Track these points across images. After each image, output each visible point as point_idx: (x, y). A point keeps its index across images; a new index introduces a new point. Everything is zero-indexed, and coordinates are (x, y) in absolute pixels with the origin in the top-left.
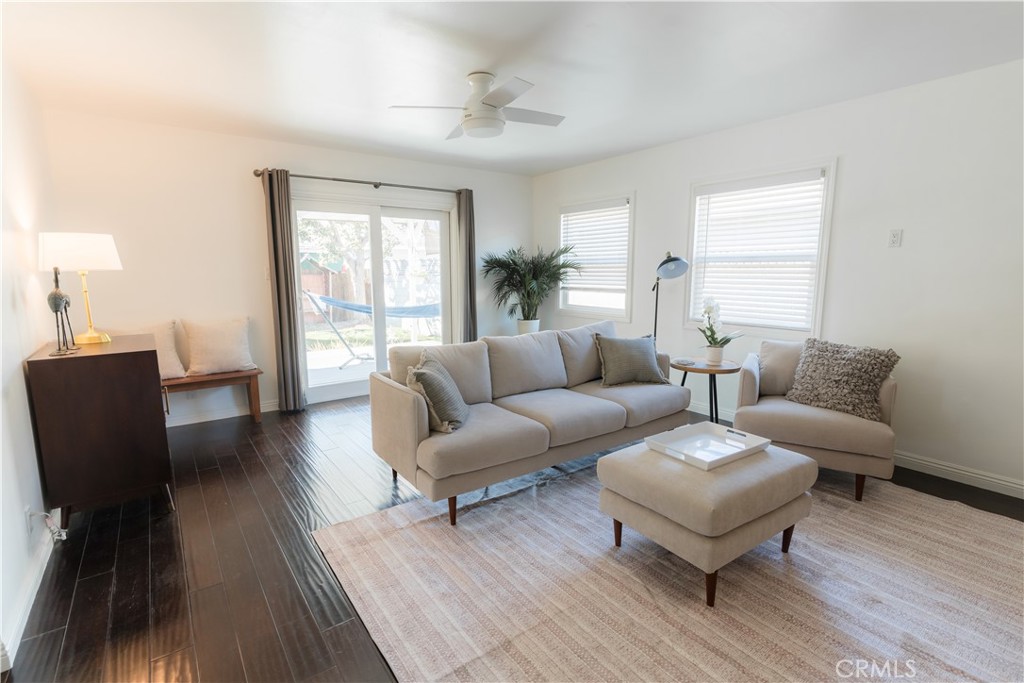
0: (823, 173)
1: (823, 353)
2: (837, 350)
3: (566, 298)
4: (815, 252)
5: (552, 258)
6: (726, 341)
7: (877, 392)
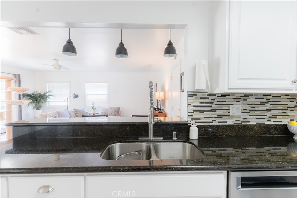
0: (107, 82)
1: (111, 108)
2: (113, 108)
3: (49, 104)
4: (107, 94)
5: (45, 93)
6: (96, 109)
7: (119, 112)
